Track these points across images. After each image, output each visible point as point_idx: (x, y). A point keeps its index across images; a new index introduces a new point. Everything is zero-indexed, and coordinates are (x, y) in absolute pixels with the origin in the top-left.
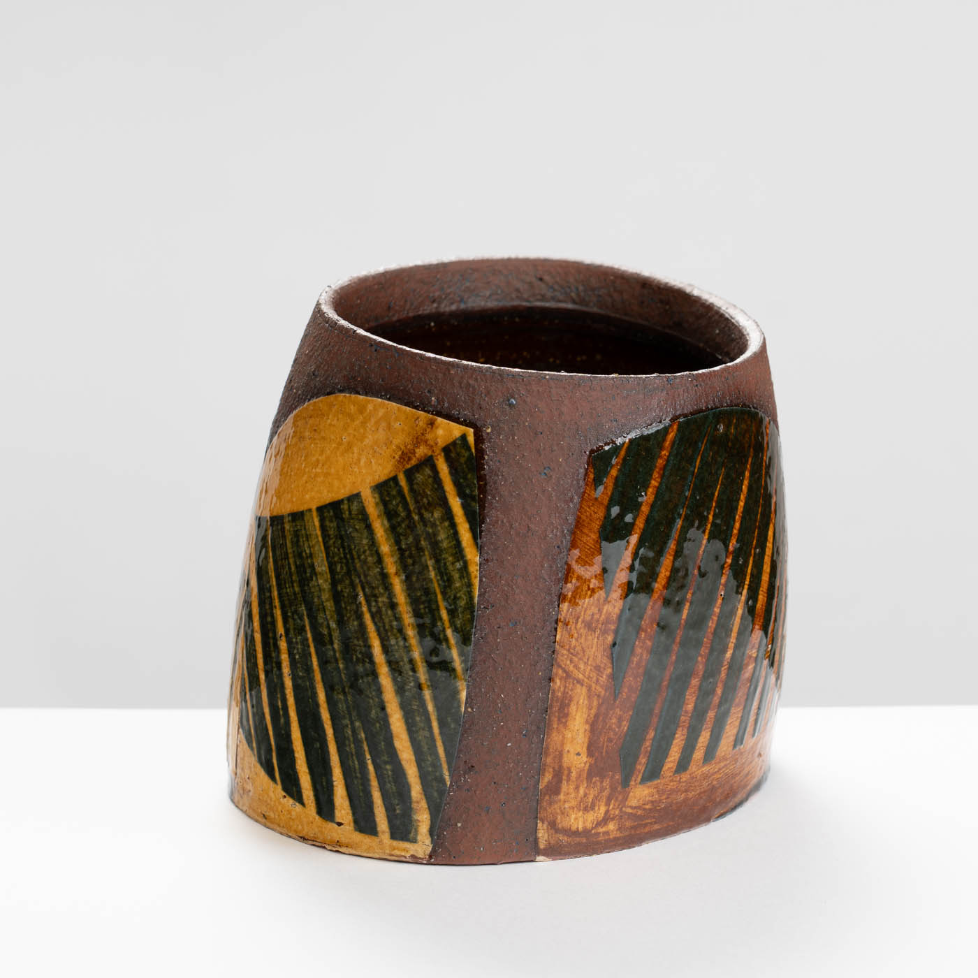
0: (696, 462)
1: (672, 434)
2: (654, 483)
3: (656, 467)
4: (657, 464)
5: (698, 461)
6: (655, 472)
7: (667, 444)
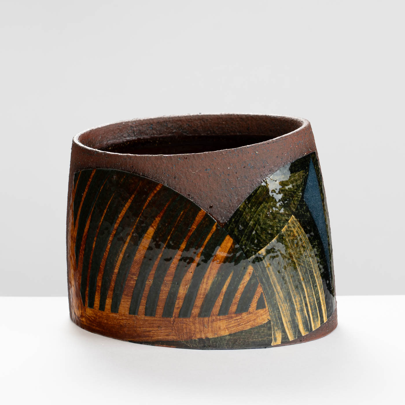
0: (101, 187)
1: (93, 173)
2: (86, 190)
3: (87, 184)
4: (88, 184)
5: (102, 187)
6: (87, 186)
7: (91, 177)
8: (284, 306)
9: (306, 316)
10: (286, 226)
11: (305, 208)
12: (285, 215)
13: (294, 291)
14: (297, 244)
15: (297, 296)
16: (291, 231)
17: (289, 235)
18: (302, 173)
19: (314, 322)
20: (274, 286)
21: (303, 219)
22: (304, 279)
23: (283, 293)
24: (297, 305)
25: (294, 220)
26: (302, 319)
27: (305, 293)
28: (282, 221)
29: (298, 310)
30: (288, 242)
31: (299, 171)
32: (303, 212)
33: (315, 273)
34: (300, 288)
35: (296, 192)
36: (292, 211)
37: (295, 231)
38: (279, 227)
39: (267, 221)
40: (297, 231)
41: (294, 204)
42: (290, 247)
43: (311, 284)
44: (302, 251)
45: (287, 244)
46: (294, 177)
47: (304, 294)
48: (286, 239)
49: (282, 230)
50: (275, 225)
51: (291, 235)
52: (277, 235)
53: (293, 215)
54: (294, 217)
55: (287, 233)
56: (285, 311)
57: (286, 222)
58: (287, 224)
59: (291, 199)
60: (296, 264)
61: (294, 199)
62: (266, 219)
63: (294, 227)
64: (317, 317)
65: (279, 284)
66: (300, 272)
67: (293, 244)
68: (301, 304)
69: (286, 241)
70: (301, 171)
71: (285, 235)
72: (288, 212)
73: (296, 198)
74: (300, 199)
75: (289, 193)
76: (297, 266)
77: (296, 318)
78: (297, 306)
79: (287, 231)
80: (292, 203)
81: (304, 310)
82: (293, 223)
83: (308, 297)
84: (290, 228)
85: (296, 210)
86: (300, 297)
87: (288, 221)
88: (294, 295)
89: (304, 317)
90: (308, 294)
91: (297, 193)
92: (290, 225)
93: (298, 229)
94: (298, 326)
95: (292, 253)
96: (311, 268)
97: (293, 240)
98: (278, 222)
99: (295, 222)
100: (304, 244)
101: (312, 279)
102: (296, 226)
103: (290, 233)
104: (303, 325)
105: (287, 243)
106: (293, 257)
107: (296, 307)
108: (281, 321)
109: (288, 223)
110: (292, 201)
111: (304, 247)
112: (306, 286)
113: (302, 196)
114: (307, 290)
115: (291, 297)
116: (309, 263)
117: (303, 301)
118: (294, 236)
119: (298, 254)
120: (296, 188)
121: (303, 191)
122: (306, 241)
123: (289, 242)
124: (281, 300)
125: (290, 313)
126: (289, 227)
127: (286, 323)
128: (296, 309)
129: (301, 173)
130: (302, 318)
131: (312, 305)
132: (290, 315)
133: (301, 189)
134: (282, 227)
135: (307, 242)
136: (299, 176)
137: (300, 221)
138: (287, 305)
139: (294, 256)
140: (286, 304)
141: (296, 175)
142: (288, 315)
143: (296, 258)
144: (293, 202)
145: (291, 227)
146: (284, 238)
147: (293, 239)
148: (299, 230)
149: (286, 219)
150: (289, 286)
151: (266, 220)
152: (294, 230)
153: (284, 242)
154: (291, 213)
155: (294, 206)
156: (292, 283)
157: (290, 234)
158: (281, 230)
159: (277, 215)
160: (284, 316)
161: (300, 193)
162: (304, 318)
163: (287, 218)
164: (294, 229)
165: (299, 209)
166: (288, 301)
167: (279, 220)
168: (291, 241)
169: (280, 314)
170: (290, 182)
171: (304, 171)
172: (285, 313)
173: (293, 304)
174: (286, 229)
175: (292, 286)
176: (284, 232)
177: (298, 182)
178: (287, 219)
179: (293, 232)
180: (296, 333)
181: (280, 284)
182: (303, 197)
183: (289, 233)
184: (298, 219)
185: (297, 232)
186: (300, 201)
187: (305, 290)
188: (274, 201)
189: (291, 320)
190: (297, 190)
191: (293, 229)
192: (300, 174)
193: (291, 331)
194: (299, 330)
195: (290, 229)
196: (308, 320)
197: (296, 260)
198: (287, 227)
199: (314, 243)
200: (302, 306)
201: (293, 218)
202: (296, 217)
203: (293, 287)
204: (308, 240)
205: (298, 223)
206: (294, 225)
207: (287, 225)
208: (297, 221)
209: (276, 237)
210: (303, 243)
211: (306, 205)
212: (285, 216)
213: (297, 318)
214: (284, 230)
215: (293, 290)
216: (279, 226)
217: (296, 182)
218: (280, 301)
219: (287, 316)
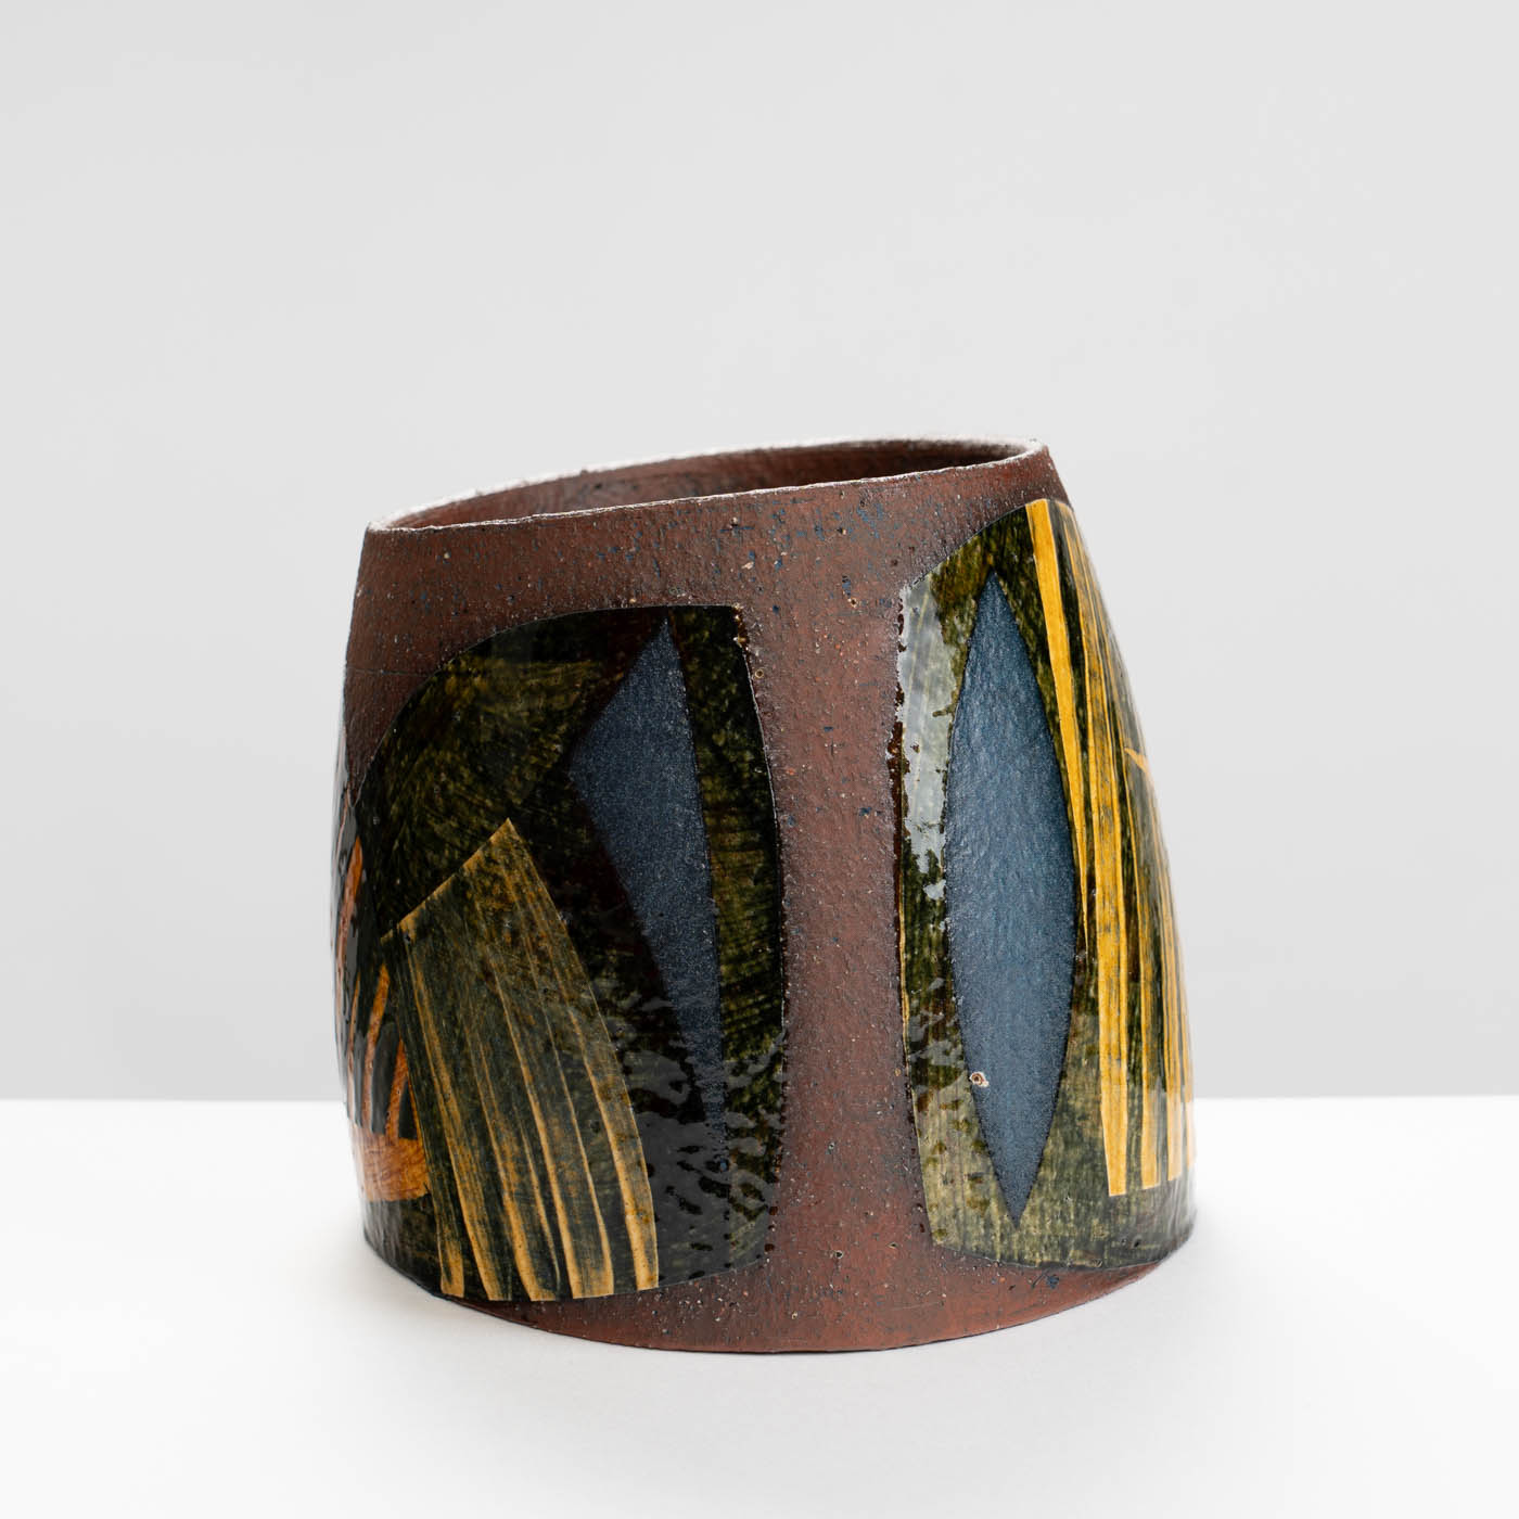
8: (463, 1156)
9: (541, 1228)
10: (478, 853)
11: (566, 805)
12: (482, 811)
13: (497, 1111)
14: (515, 933)
15: (507, 1135)
16: (496, 878)
17: (487, 892)
18: (589, 669)
19: (580, 1265)
20: (432, 1068)
21: (550, 847)
22: (534, 1080)
23: (458, 1105)
24: (506, 1170)
25: (511, 838)
26: (526, 1232)
27: (537, 1134)
28: (469, 831)
29: (511, 1193)
30: (481, 918)
31: (573, 660)
32: (555, 820)
33: (595, 1074)
34: (518, 1108)
35: (536, 735)
36: (510, 802)
37: (510, 883)
38: (457, 847)
39: (429, 816)
40: (517, 885)
41: (521, 778)
42: (486, 937)
43: (569, 1112)
44: (532, 967)
45: (476, 922)
46: (546, 676)
47: (534, 1139)
48: (473, 904)
49: (465, 866)
50: (448, 839)
51: (494, 894)
52: (448, 877)
53: (508, 820)
54: (512, 828)
55: (480, 882)
56: (466, 1178)
57: (480, 839)
58: (483, 845)
59: (513, 755)
60: (506, 1012)
61: (523, 758)
62: (426, 807)
63: (508, 867)
64: (599, 1251)
65: (446, 1063)
66: (519, 1046)
67: (499, 929)
68: (522, 1171)
69: (472, 909)
70: (583, 659)
71: (471, 883)
72: (493, 801)
73: (534, 760)
74: (549, 766)
75: (511, 730)
76: (507, 1017)
77: (503, 1219)
78: (507, 1175)
79: (480, 871)
80: (514, 773)
81: (535, 1202)
82: (506, 851)
83: (555, 1156)
84: (492, 864)
85: (523, 805)
86: (520, 1143)
87: (491, 834)
88: (496, 1128)
89: (534, 1227)
90: (552, 1146)
91: (542, 740)
92: (493, 854)
93: (526, 878)
94: (511, 1253)
95: (493, 962)
96: (575, 1049)
97: (498, 915)
98: (458, 829)
99: (516, 848)
100: (544, 945)
101: (577, 1094)
102: (518, 863)
103: (492, 883)
104: (530, 1259)
105: (477, 918)
106: (497, 979)
107: (502, 1174)
108: (457, 1211)
109: (489, 845)
110: (516, 767)
111: (542, 956)
112: (542, 1108)
113: (561, 756)
114: (548, 1127)
115: (488, 1131)
116: (565, 1026)
117: (531, 1165)
118: (503, 898)
119: (515, 973)
120: (542, 719)
121: (572, 740)
122: (556, 934)
123: (485, 918)
124: (455, 1130)
125: (484, 1193)
126: (489, 860)
127: (473, 1225)
128: (506, 1187)
129: (583, 669)
130: (528, 1228)
131: (574, 1195)
132: (483, 1198)
133: (563, 728)
134: (468, 854)
135: (560, 942)
136: (570, 679)
137: (534, 852)
138: (473, 1154)
139: (501, 979)
140: (469, 1152)
141: (557, 670)
142: (477, 1196)
143: (506, 988)
144: (519, 771)
145: (495, 863)
146: (469, 895)
147: (501, 910)
148: (528, 883)
149: (482, 828)
150: (478, 1084)
151: (427, 811)
152: (506, 876)
153: (466, 909)
154: (503, 809)
155: (519, 785)
156: (488, 1077)
157: (492, 887)
158: (462, 863)
159: (459, 803)
160: (466, 1197)
161: (556, 742)
162: (534, 1231)
163: (486, 824)
164: (509, 875)
165: (539, 804)
166: (475, 1141)
167: (459, 823)
168: (491, 914)
169: (454, 1180)
170: (523, 693)
171: (600, 664)
172: (468, 1185)
173: (493, 1162)
174: (479, 865)
175: (488, 1089)
176: (471, 874)
177: (556, 698)
178: (486, 826)
179: (503, 886)
180: (505, 1276)
181: (450, 1066)
182: (566, 760)
183: (488, 883)
184: (531, 843)
185: (518, 888)
186: (549, 775)
187: (540, 1123)
188: (456, 749)
189: (487, 1218)
190: (543, 727)
191: (503, 872)
192: (577, 671)
193: (490, 1265)
194: (515, 1270)
195: (493, 869)
196: (551, 1245)
197: (506, 996)
198: (482, 859)
199: (596, 953)
200: (524, 1180)
201: (508, 830)
202: (522, 831)
203: (492, 1095)
204: (566, 935)
205: (527, 857)
206: (511, 857)
207: (484, 850)
208: (526, 847)
209: (445, 883)
210: (539, 939)
211: (573, 795)
212: (479, 815)
213: (509, 1222)
214: (470, 865)
215: (493, 1109)
216: (459, 844)
217: (548, 698)
218: (452, 1132)
219: (474, 1198)
